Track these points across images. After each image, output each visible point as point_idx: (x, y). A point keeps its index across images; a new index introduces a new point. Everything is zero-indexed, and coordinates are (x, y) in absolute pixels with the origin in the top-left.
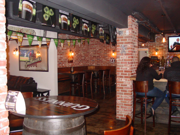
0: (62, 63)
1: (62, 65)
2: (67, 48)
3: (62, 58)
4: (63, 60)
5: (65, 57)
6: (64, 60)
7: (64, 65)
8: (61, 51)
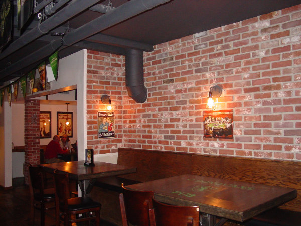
0: (178, 137)
1: (175, 143)
2: (198, 83)
3: (178, 120)
4: (180, 128)
5: (190, 115)
6: (185, 126)
7: (183, 144)
8: (172, 98)
